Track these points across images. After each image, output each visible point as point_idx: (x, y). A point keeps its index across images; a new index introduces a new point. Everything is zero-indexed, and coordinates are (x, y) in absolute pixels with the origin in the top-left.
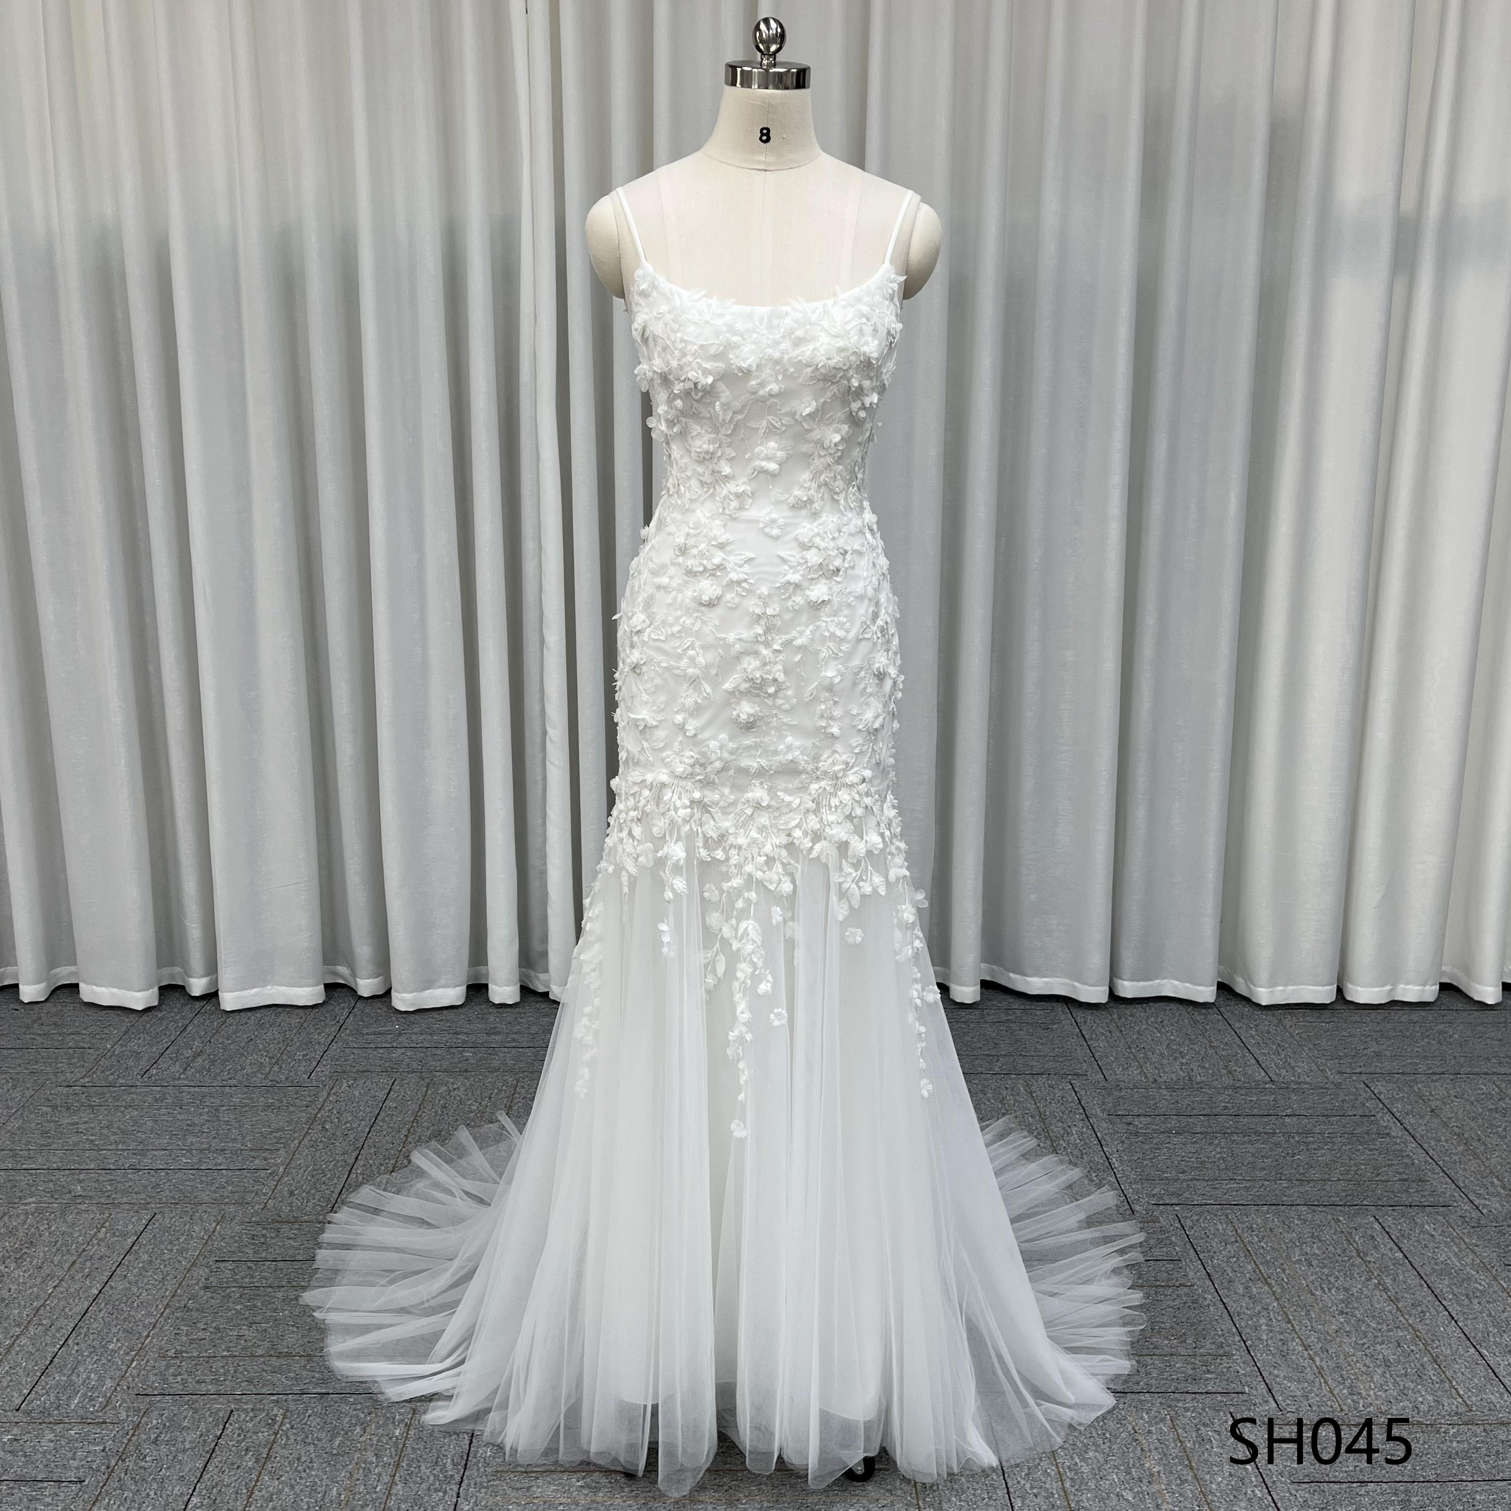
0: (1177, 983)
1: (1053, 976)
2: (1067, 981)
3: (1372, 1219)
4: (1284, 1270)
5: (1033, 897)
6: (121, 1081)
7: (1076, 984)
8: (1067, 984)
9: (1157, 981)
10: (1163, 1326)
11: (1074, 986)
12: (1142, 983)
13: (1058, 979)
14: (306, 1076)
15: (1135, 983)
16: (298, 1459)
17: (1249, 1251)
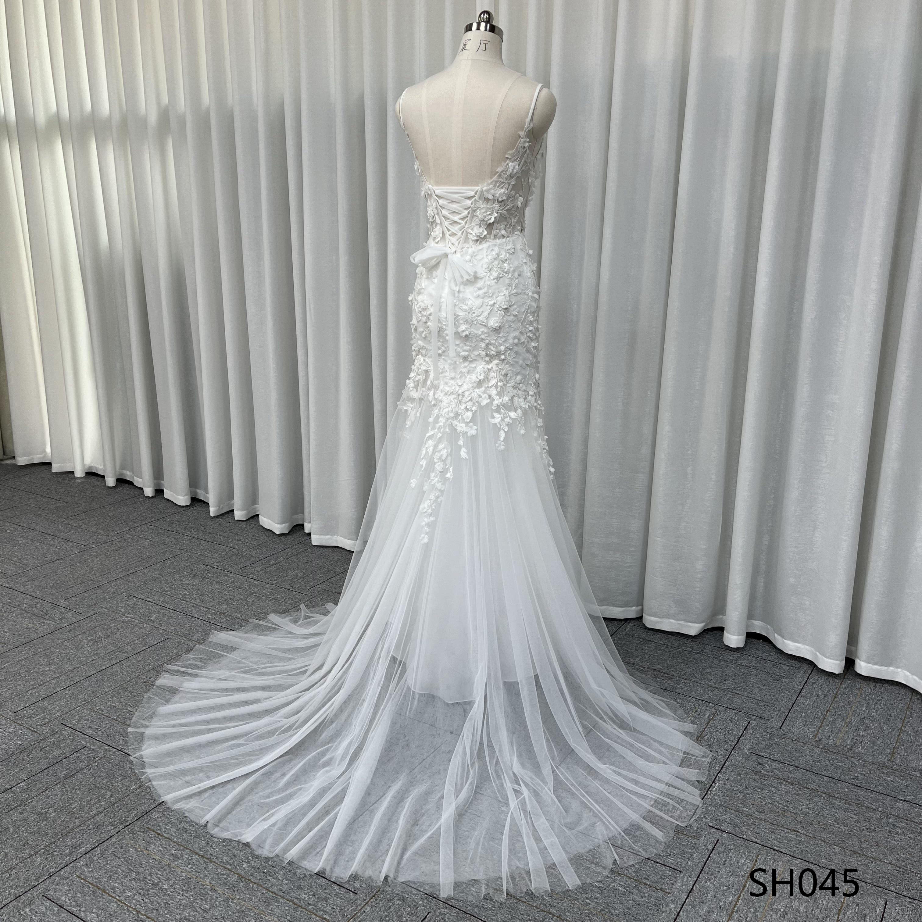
0: (908, 674)
1: (803, 644)
2: (813, 649)
3: (883, 903)
4: (756, 911)
5: (792, 580)
6: (230, 569)
7: (818, 653)
8: (812, 652)
9: (892, 668)
10: (613, 911)
11: (816, 655)
12: (876, 667)
13: (806, 647)
14: (308, 588)
15: (870, 665)
16: (81, 782)
17: (745, 886)
